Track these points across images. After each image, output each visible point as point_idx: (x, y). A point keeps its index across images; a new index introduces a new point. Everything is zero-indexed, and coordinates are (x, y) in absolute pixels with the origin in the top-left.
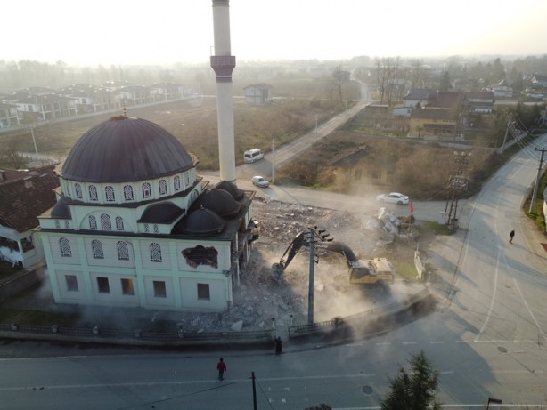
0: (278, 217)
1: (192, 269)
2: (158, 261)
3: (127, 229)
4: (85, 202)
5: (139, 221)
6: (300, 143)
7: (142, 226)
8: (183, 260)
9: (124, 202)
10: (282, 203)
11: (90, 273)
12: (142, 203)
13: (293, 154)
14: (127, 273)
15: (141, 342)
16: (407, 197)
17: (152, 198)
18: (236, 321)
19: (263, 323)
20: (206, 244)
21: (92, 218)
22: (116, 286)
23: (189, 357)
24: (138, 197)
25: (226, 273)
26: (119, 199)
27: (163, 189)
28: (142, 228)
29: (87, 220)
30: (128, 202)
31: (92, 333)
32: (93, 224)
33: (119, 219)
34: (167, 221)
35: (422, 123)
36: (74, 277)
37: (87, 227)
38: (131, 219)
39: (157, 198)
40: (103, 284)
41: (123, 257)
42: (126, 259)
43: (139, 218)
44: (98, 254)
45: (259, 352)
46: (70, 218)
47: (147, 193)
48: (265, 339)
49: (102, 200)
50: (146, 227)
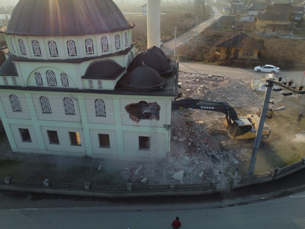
0: (187, 82)
1: (135, 123)
2: (103, 116)
3: (72, 85)
4: (29, 58)
5: (83, 77)
6: (185, 37)
7: (86, 81)
8: (127, 115)
9: (68, 57)
10: (185, 73)
11: (40, 126)
12: (86, 59)
13: (182, 43)
14: (73, 127)
15: (91, 194)
16: (278, 68)
17: (95, 55)
18: (176, 170)
19: (202, 173)
20: (149, 99)
21: (38, 75)
22: (64, 138)
23: (139, 210)
24: (82, 53)
25: (167, 127)
26: (63, 54)
27: (105, 46)
28: (86, 84)
29: (33, 77)
30: (71, 58)
31: (43, 185)
32: (39, 80)
33: (64, 75)
34: (110, 77)
35: (265, 23)
36: (27, 130)
37: (33, 83)
38: (75, 75)
39: (100, 55)
40: (53, 136)
41: (70, 112)
42: (72, 114)
43: (83, 74)
44: (46, 110)
45: (206, 204)
46: (17, 75)
47: (90, 48)
48: (210, 191)
49: (45, 55)
50: (91, 82)
